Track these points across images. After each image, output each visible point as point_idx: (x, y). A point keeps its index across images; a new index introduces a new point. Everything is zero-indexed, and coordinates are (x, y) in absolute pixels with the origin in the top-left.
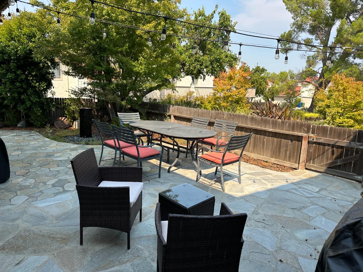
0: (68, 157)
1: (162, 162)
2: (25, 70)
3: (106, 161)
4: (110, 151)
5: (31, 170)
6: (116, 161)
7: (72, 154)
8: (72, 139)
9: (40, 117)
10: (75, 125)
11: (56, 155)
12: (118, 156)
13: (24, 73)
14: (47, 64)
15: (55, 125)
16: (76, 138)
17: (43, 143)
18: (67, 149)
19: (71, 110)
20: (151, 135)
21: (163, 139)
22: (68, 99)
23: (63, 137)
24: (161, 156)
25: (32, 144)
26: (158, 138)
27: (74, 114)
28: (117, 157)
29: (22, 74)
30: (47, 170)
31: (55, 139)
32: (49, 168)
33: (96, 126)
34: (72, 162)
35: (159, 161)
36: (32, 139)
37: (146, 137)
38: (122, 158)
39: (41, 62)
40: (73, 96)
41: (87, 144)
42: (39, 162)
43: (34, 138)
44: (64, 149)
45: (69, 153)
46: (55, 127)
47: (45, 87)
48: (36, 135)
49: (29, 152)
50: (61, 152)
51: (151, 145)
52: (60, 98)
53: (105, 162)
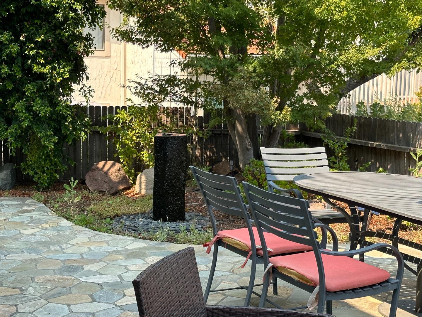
0: (120, 276)
1: (398, 310)
2: (19, 29)
3: (224, 294)
4: (234, 263)
5: (22, 308)
6: (253, 296)
7: (131, 268)
8: (133, 225)
9: (51, 161)
10: (141, 182)
11: (87, 268)
12: (259, 280)
13: (17, 40)
14: (75, 11)
15: (87, 182)
16: (141, 221)
17: (55, 233)
18: (117, 252)
19: (132, 140)
20: (364, 219)
21: (401, 234)
22: (124, 108)
23: (107, 217)
24: (395, 287)
25: (28, 235)
26: (384, 231)
27: (140, 150)
28: (255, 283)
29: (11, 41)
30: (62, 308)
31: (86, 223)
32: (69, 305)
33: (199, 187)
34: (136, 284)
35: (389, 306)
36: (26, 220)
37: (345, 226)
38: (271, 289)
39: (58, 8)
40: (138, 101)
41: (172, 240)
42: (43, 285)
43: (31, 217)
44: (110, 253)
45: (123, 264)
46: (86, 188)
47: (67, 76)
48: (38, 211)
49: (18, 257)
50: (101, 261)
51: (363, 249)
52: (105, 108)
53: (219, 297)
